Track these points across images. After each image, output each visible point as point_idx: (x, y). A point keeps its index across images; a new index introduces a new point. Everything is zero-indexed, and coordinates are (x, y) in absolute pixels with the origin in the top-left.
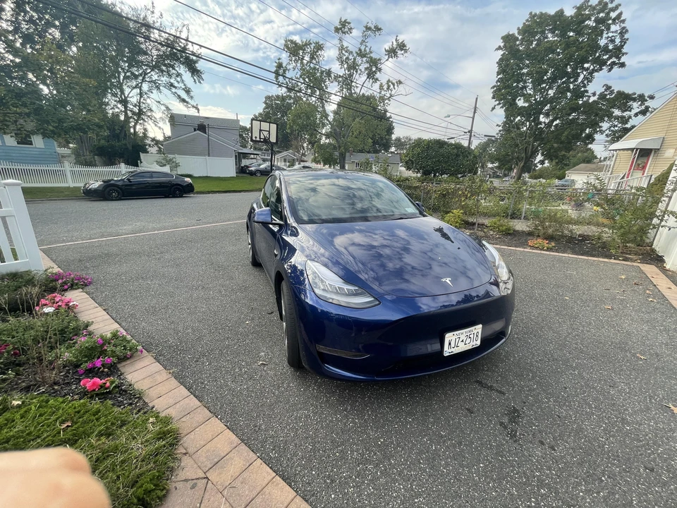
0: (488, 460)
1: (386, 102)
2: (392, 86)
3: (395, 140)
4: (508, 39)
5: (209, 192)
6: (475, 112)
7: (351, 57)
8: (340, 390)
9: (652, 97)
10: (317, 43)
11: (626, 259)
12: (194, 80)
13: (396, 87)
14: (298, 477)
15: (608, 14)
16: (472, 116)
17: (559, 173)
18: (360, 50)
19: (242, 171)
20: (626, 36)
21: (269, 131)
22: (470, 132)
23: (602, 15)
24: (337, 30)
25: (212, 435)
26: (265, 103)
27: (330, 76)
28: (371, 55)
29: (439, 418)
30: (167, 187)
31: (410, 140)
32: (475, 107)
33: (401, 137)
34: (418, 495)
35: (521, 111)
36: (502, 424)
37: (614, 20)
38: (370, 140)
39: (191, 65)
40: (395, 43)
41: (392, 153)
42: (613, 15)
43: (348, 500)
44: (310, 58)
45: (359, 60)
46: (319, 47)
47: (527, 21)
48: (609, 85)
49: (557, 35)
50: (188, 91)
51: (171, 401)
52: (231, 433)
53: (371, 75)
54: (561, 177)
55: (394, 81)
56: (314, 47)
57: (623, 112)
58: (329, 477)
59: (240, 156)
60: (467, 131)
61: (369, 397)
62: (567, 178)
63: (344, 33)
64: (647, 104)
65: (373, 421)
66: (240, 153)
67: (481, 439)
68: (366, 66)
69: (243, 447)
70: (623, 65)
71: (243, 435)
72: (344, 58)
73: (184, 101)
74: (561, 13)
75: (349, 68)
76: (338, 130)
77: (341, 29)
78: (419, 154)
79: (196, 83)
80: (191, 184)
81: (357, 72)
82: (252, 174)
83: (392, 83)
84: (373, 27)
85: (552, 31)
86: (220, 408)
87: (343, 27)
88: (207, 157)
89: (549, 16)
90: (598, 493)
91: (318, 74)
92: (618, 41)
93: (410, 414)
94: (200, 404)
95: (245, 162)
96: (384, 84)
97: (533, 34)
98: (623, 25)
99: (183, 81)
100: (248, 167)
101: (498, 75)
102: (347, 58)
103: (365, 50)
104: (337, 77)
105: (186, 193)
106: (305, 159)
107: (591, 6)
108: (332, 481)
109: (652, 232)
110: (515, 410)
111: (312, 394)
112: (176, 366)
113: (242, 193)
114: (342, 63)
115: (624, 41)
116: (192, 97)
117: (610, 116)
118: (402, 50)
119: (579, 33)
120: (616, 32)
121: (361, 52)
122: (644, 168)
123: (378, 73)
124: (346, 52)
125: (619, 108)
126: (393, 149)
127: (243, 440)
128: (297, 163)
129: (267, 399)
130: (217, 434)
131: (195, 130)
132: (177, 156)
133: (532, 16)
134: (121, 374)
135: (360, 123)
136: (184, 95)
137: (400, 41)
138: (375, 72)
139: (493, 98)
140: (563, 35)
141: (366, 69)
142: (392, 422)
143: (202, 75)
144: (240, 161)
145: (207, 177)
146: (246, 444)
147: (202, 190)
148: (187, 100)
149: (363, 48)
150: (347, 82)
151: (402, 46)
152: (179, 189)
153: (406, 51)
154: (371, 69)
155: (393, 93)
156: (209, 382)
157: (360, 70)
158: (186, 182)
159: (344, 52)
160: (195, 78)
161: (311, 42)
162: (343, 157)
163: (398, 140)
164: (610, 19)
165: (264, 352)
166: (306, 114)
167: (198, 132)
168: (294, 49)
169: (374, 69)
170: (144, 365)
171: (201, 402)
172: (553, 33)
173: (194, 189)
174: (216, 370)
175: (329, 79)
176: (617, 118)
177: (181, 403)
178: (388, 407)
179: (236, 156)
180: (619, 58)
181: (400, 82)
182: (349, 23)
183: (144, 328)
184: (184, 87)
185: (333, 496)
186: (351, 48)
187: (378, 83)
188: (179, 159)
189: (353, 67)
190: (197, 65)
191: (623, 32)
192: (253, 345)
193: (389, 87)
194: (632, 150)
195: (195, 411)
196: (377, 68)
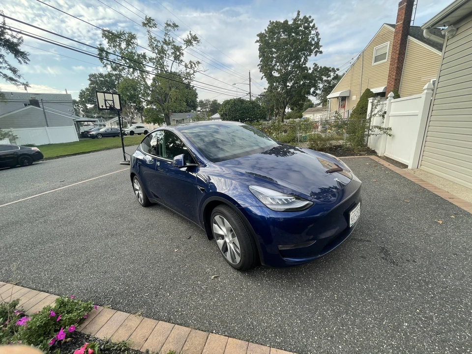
0: (394, 281)
1: (192, 76)
2: (193, 65)
3: (199, 102)
4: (261, 36)
5: (58, 157)
6: (250, 81)
7: (159, 45)
8: (284, 274)
9: (338, 70)
10: (130, 33)
11: (361, 155)
12: (19, 60)
13: (196, 66)
14: (308, 346)
15: (309, 24)
16: (249, 83)
17: (298, 114)
18: (165, 40)
19: (84, 136)
20: (319, 37)
21: (113, 101)
22: (250, 93)
23: (306, 24)
24: (144, 25)
25: (222, 349)
26: (90, 80)
27: (146, 59)
28: (174, 44)
29: (353, 269)
30: (12, 158)
31: (209, 101)
32: (250, 78)
33: (203, 100)
34: (382, 319)
35: (276, 79)
36: (383, 258)
37: (312, 28)
38: (185, 104)
39: (13, 47)
40: (190, 36)
41: (199, 111)
42: (311, 25)
43: (351, 344)
44: (126, 44)
45: (165, 47)
46: (133, 37)
47: (269, 25)
48: (316, 63)
49: (286, 35)
50: (14, 71)
51: (161, 339)
52: (234, 339)
53: (177, 58)
54: (301, 117)
55: (195, 62)
56: (128, 36)
57: (327, 77)
58: (327, 335)
59: (78, 124)
60: (248, 93)
61: (306, 272)
62: (303, 117)
63: (151, 27)
64: (336, 73)
65: (321, 286)
66: (77, 122)
67: (381, 271)
68: (172, 52)
69: (253, 346)
70: (321, 52)
71: (245, 336)
72: (154, 45)
73: (11, 79)
74: (286, 22)
75: (159, 53)
76: (160, 98)
77: (147, 24)
78: (229, 109)
79: (21, 63)
80: (38, 152)
81: (166, 55)
82: (94, 137)
83: (193, 63)
84: (172, 25)
85: (284, 32)
86: (210, 324)
87: (149, 22)
88: (47, 128)
89: (281, 23)
90: (449, 276)
91: (136, 57)
92: (316, 39)
93: (337, 272)
94: (190, 329)
95: (83, 129)
96: (188, 64)
97: (274, 34)
98: (317, 31)
99: (6, 62)
100: (88, 132)
101: (260, 58)
102: (156, 45)
103: (169, 40)
104: (151, 59)
105: (34, 161)
106: (135, 121)
107: (300, 19)
108: (332, 337)
109: (366, 139)
110: (383, 248)
111: (268, 284)
112: (141, 307)
113: (91, 154)
114: (153, 48)
115: (319, 40)
116: (19, 76)
117: (321, 80)
118: (195, 41)
119: (297, 34)
120: (314, 34)
121: (166, 42)
122: (344, 107)
123: (182, 56)
124: (155, 41)
125: (325, 76)
126: (199, 109)
127: (248, 341)
128: (129, 125)
129: (240, 301)
130: (224, 346)
131: (26, 105)
132: (12, 129)
133: (272, 23)
134: (89, 336)
135: (176, 92)
136: (10, 74)
137: (193, 35)
138: (179, 55)
139: (261, 71)
140: (289, 35)
141: (172, 53)
142: (331, 282)
143: (28, 57)
144: (79, 128)
145: (50, 145)
146: (252, 342)
147: (50, 156)
148: (15, 78)
149: (167, 39)
150: (159, 63)
151: (195, 38)
152: (27, 158)
153: (198, 42)
154: (176, 54)
155: (195, 69)
156: (182, 308)
157: (168, 54)
158: (34, 151)
159: (153, 41)
160: (19, 59)
161: (125, 32)
162: (167, 117)
163: (201, 102)
164: (310, 27)
165: (208, 268)
166: (132, 87)
167: (31, 106)
168: (112, 37)
169: (178, 53)
170: (106, 319)
171: (188, 327)
172: (284, 33)
173: (43, 156)
174: (181, 297)
175: (145, 61)
176: (326, 81)
177: (172, 335)
178: (321, 273)
179: (75, 124)
180: (319, 49)
181: (199, 63)
182: (153, 20)
183: (78, 287)
184: (8, 67)
185: (340, 347)
186: (158, 38)
187: (183, 63)
188: (15, 131)
189: (162, 52)
190: (19, 47)
191: (317, 34)
192: (196, 266)
193: (191, 66)
194: (338, 97)
195: (190, 337)
196: (180, 53)
